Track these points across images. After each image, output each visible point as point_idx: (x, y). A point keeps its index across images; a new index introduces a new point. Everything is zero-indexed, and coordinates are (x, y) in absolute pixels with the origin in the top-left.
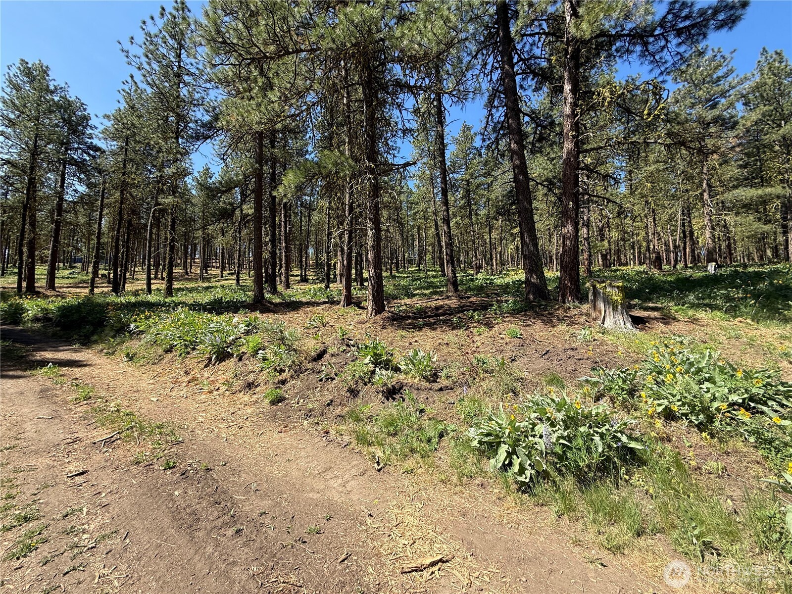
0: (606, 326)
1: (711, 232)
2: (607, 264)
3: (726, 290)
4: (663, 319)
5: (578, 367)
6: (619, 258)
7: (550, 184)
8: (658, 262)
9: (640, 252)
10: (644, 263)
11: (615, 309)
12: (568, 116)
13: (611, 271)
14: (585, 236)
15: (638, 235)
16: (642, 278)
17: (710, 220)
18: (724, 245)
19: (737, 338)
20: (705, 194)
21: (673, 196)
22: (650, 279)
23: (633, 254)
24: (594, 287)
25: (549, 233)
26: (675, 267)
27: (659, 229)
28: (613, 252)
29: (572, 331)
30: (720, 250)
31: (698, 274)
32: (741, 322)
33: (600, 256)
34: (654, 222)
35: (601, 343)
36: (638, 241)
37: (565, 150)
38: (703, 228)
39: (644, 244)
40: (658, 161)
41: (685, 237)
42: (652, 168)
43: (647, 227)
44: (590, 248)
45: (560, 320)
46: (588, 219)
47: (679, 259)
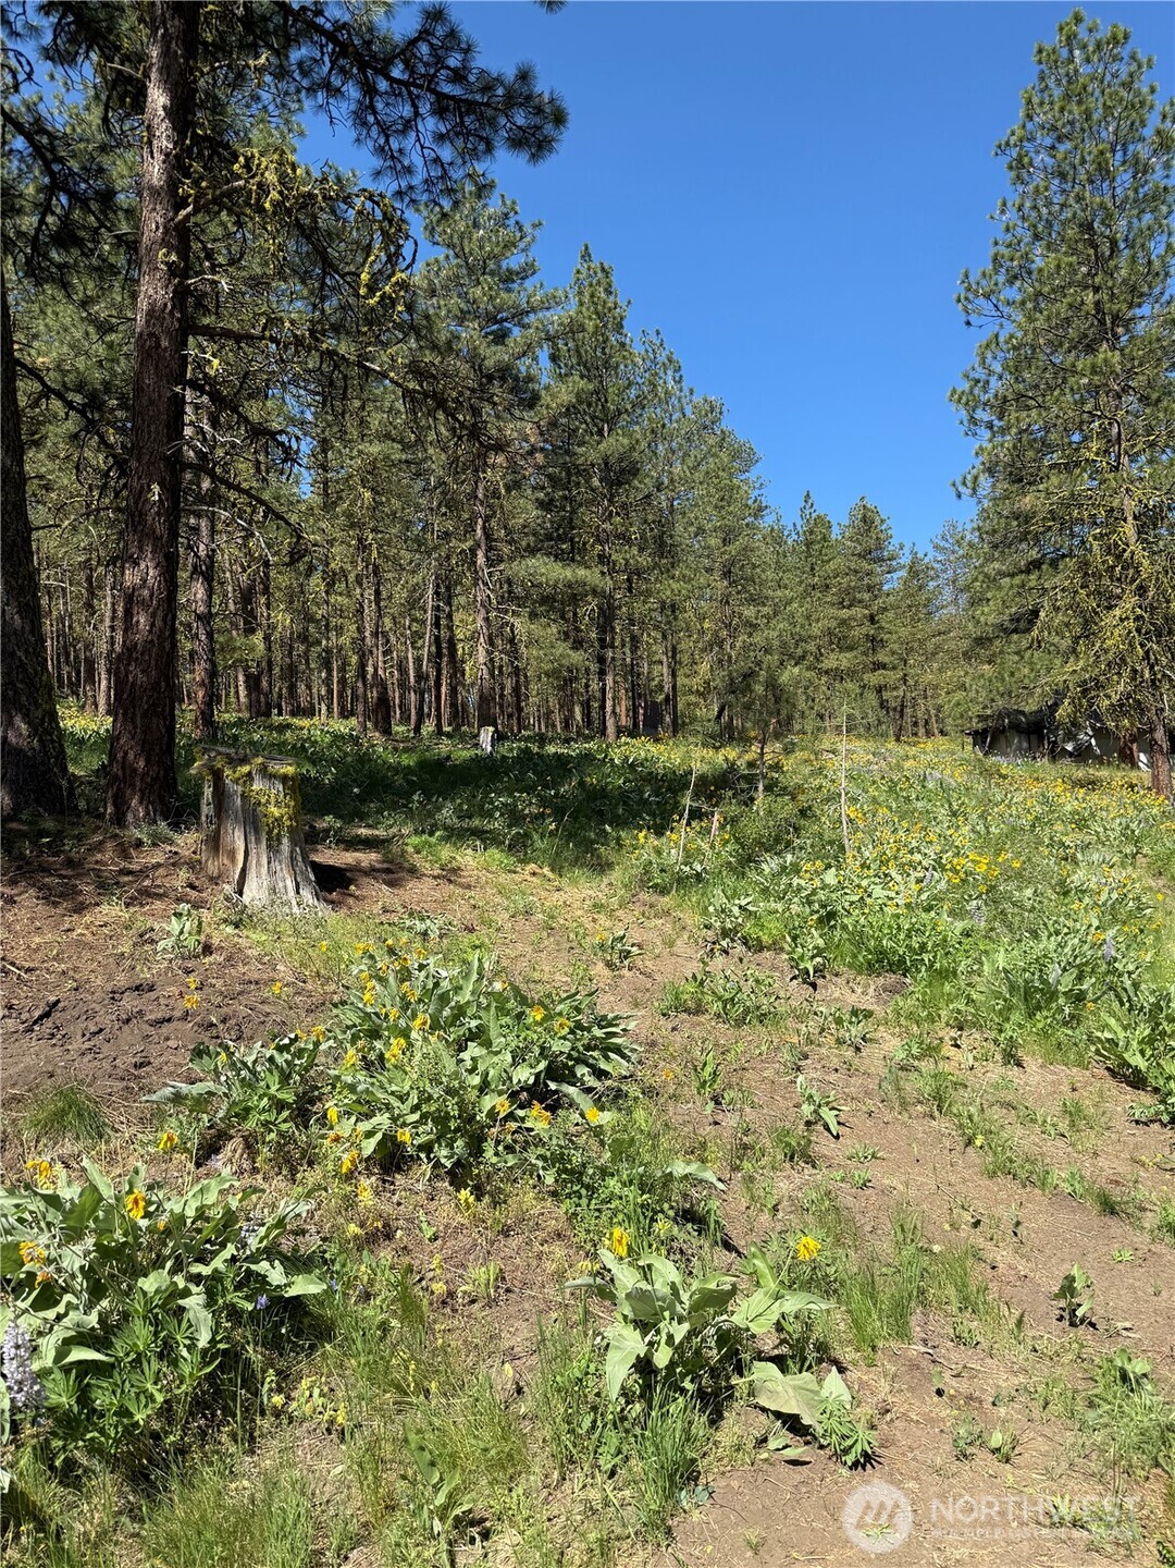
0: (246, 899)
1: (487, 651)
2: (261, 707)
3: (511, 795)
4: (388, 871)
5: (154, 1051)
6: (292, 689)
7: (91, 406)
8: (381, 713)
9: (343, 681)
10: (352, 713)
11: (274, 847)
12: (155, 192)
13: (271, 728)
14: (201, 609)
15: (340, 630)
16: (346, 754)
17: (487, 619)
18: (509, 684)
19: (528, 913)
20: (480, 554)
21: (419, 541)
22: (364, 759)
23: (328, 682)
24: (217, 776)
25: (89, 579)
26: (417, 729)
27: (388, 622)
28: (277, 670)
29: (139, 926)
30: (502, 696)
31: (463, 754)
32: (534, 874)
33: (241, 678)
34: (377, 604)
35: (229, 959)
36: (340, 649)
37: (143, 304)
38: (474, 637)
39: (354, 659)
40: (388, 436)
41: (439, 654)
42: (375, 449)
43: (360, 611)
44: (212, 650)
45: (105, 887)
46: (211, 556)
47: (426, 710)
